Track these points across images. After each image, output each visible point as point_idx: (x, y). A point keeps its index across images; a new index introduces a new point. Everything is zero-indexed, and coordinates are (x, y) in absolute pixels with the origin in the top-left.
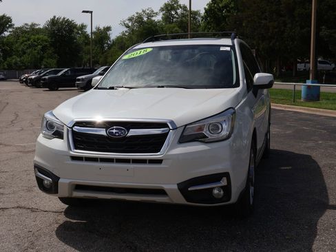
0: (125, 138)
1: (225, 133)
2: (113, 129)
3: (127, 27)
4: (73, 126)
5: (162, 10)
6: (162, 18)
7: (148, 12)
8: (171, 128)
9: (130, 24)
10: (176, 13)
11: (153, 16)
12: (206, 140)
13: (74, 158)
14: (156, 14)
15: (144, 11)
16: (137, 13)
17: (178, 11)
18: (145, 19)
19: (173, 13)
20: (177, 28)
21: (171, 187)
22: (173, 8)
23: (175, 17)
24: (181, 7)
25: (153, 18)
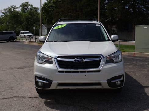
0: (83, 62)
1: (120, 59)
2: (77, 59)
3: (3, 13)
4: (58, 58)
5: (21, 6)
6: (21, 10)
7: (13, 7)
8: (102, 57)
9: (5, 12)
10: (28, 8)
11: (16, 9)
12: (114, 62)
13: (60, 72)
14: (18, 8)
15: (11, 6)
16: (8, 7)
17: (28, 7)
18: (13, 10)
19: (26, 8)
20: (28, 15)
21: (104, 82)
22: (26, 6)
23: (27, 10)
24: (30, 5)
25: (16, 10)
